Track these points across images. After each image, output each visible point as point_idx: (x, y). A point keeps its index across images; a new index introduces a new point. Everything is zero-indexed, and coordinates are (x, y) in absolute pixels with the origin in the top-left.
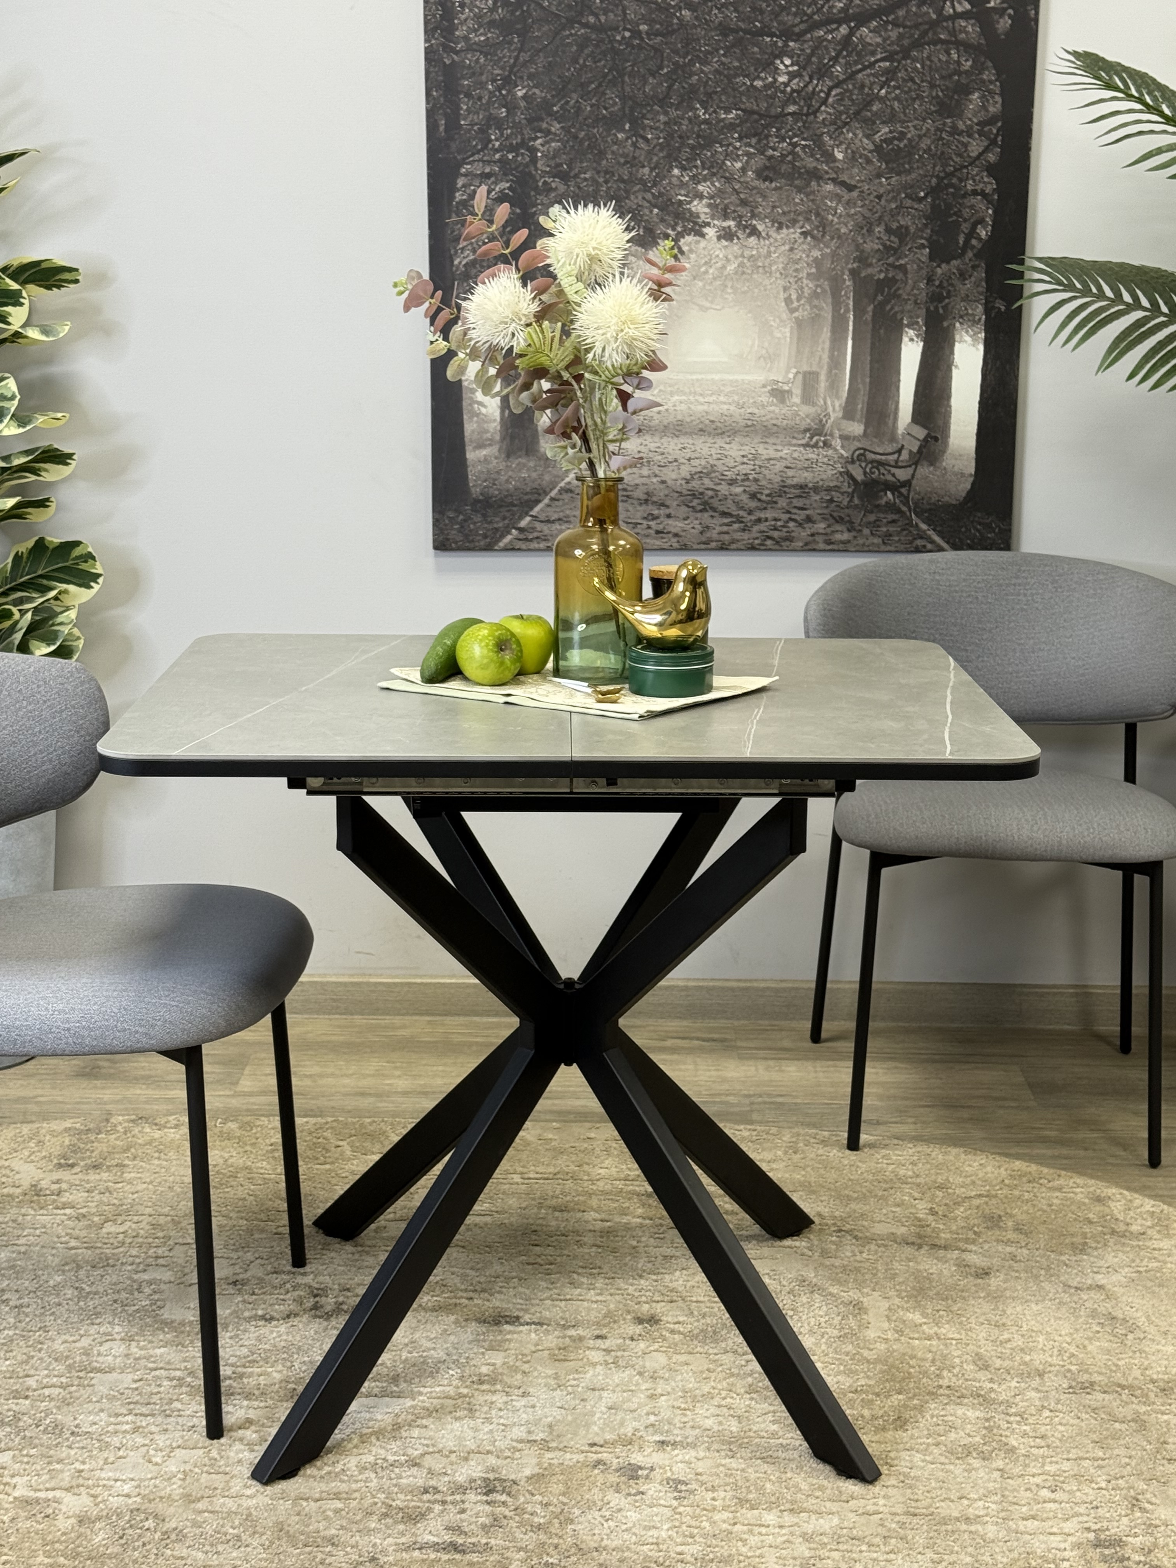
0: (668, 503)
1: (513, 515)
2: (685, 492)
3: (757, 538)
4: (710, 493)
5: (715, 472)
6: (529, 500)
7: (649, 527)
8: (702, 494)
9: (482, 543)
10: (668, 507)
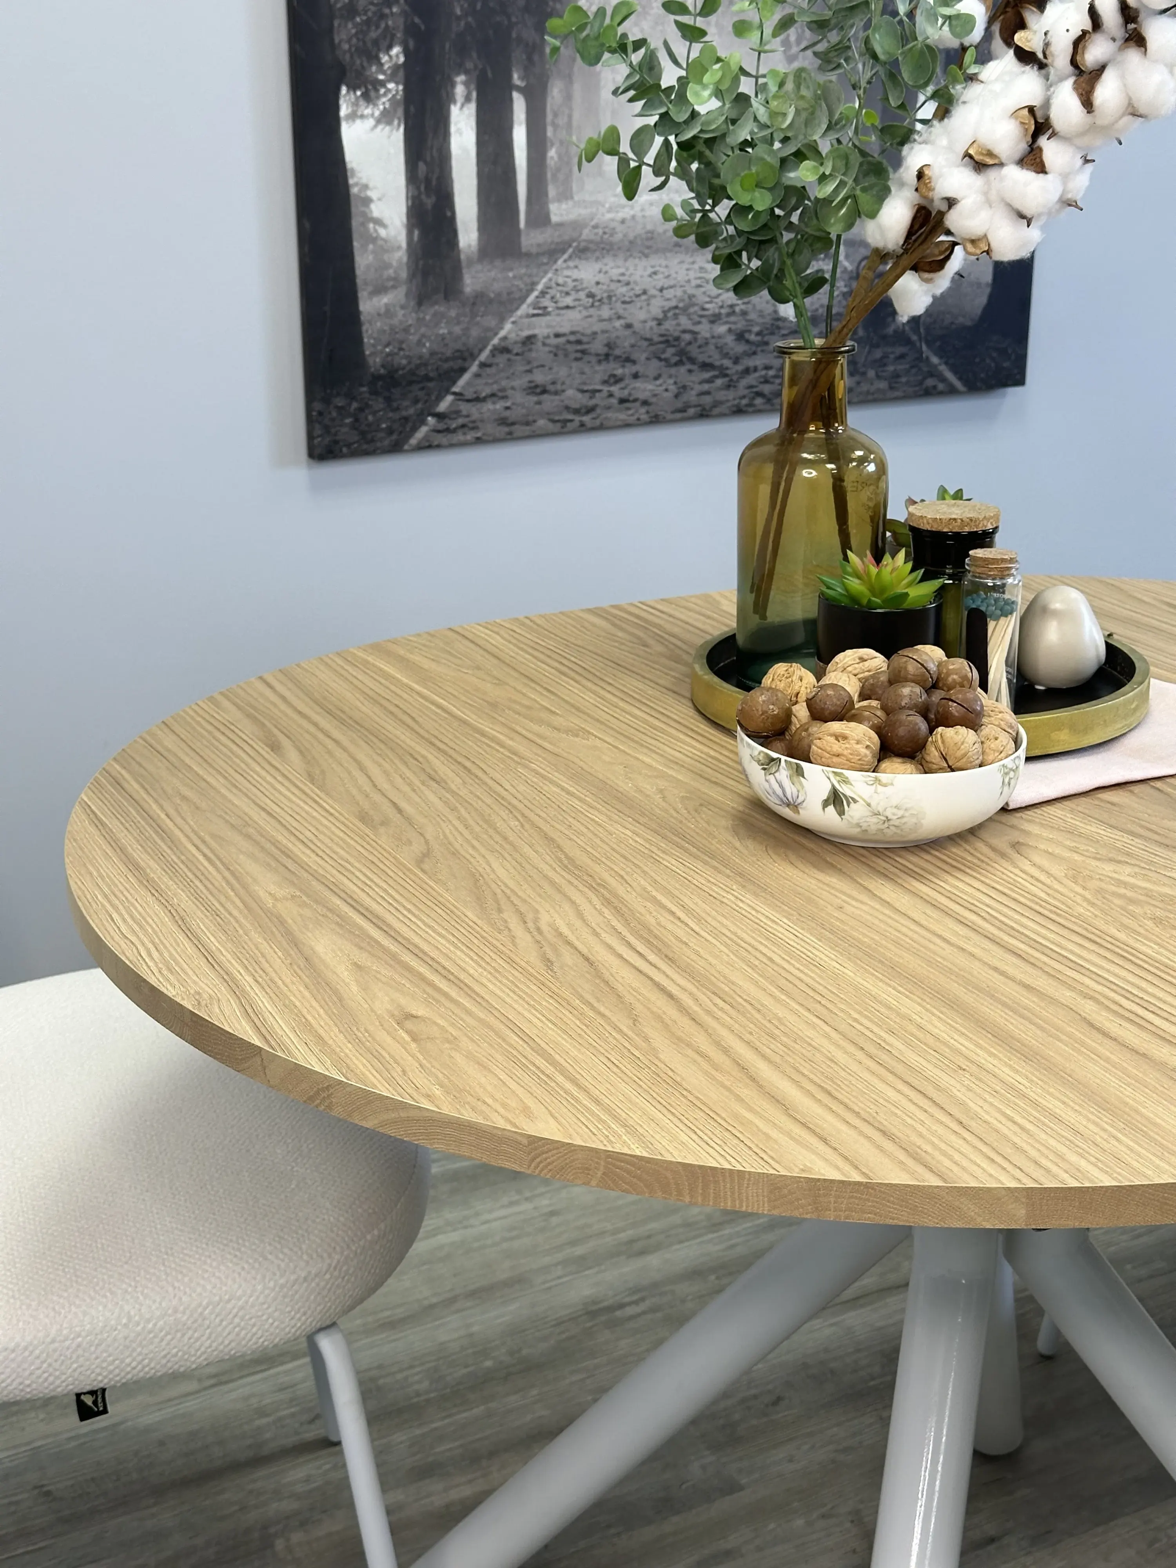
0: (634, 356)
1: (429, 395)
2: (656, 339)
3: (744, 397)
4: (687, 337)
5: (694, 305)
6: (452, 370)
7: (611, 395)
8: (677, 339)
9: (386, 442)
10: (634, 362)
